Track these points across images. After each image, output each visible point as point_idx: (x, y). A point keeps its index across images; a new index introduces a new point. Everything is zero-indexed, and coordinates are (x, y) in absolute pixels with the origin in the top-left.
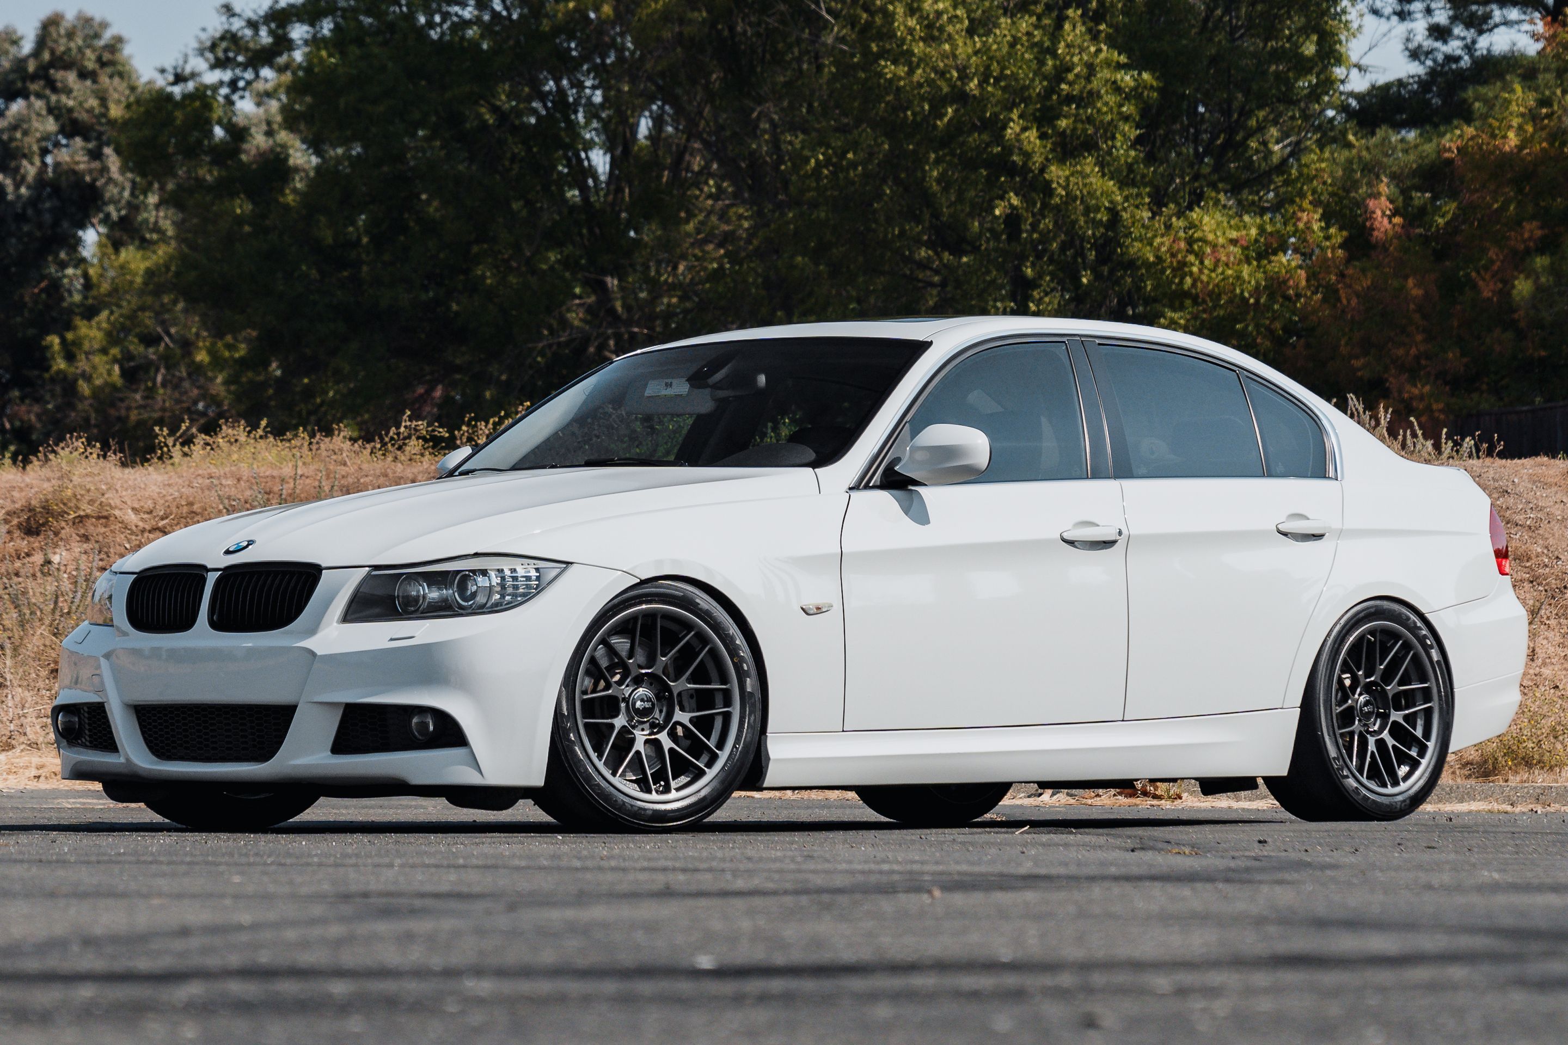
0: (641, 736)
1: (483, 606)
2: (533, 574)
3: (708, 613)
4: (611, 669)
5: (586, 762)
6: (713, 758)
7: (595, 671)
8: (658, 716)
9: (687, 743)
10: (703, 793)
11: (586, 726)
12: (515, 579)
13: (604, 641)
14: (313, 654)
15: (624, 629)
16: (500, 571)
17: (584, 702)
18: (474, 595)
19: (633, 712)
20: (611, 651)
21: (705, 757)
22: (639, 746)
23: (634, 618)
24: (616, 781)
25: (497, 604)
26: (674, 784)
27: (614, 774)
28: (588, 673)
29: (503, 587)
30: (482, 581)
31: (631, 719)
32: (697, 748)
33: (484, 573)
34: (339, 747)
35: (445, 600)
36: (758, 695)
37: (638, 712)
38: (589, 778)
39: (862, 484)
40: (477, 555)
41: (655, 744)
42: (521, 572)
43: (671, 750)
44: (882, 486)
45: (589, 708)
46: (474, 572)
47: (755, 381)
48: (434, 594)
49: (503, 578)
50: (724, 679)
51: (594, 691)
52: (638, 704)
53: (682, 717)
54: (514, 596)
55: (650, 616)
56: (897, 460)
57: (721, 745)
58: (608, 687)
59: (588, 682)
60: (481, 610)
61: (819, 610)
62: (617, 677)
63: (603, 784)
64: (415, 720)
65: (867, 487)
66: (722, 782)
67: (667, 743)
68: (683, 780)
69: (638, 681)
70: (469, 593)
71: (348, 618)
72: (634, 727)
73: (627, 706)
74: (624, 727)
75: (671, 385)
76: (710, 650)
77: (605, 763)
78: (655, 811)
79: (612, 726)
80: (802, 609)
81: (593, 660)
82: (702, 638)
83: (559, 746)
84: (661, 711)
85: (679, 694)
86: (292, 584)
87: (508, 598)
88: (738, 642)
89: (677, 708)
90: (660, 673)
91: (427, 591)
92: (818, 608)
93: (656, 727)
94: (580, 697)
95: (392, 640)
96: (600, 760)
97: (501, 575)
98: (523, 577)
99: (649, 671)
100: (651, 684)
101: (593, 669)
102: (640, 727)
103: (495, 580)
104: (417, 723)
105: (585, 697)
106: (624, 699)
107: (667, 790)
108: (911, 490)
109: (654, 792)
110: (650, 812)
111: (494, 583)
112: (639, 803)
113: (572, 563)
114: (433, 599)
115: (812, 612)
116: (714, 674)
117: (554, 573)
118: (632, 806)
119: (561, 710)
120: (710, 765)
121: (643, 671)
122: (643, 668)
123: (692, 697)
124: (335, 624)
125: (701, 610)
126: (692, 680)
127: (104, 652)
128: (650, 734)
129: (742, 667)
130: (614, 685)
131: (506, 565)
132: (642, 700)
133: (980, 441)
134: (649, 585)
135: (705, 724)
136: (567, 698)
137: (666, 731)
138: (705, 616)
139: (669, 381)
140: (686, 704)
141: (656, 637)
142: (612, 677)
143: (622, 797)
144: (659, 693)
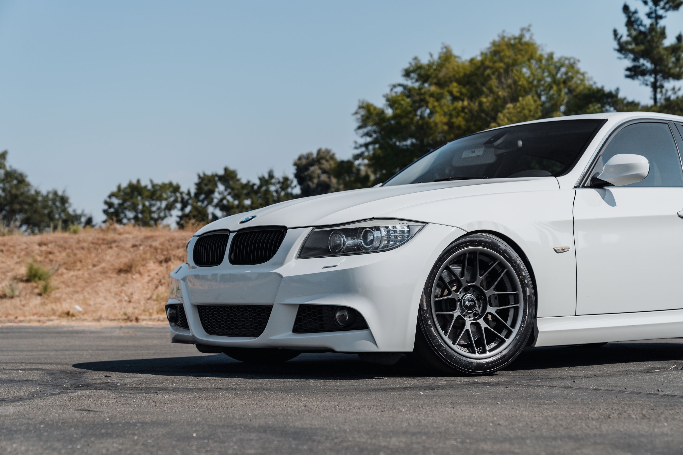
0: (468, 322)
1: (378, 248)
2: (406, 229)
3: (505, 251)
4: (451, 283)
5: (438, 337)
6: (509, 333)
7: (442, 284)
8: (478, 309)
9: (494, 324)
10: (504, 353)
11: (438, 315)
12: (395, 232)
13: (447, 268)
14: (281, 276)
15: (458, 261)
16: (387, 227)
17: (436, 302)
18: (372, 241)
19: (464, 307)
20: (451, 272)
21: (505, 332)
22: (468, 326)
23: (464, 254)
24: (455, 347)
25: (385, 247)
26: (488, 348)
27: (454, 343)
28: (438, 285)
29: (389, 236)
30: (377, 234)
31: (463, 311)
32: (500, 327)
33: (378, 229)
34: (297, 330)
35: (356, 245)
36: (533, 297)
37: (466, 307)
38: (440, 346)
39: (581, 185)
40: (373, 219)
41: (476, 325)
42: (399, 228)
43: (486, 329)
44: (591, 187)
45: (439, 306)
46: (371, 228)
47: (517, 144)
48: (349, 242)
49: (388, 232)
50: (515, 288)
51: (442, 296)
52: (467, 303)
53: (492, 310)
54: (395, 241)
55: (473, 253)
56: (598, 174)
57: (513, 325)
58: (450, 293)
59: (438, 291)
60: (376, 250)
61: (563, 250)
62: (455, 288)
63: (448, 349)
64: (338, 314)
65: (583, 187)
66: (515, 346)
67: (483, 325)
68: (493, 345)
69: (466, 290)
70: (368, 240)
71: (301, 256)
72: (465, 316)
73: (461, 304)
74: (459, 316)
75: (474, 152)
76: (506, 271)
77: (448, 337)
78: (478, 364)
79: (452, 316)
80: (555, 250)
81: (441, 278)
82: (502, 266)
83: (422, 328)
84: (479, 307)
85: (489, 297)
86: (271, 238)
87: (392, 243)
88: (522, 267)
89: (488, 305)
90: (479, 285)
91: (345, 240)
92: (563, 249)
93: (477, 316)
94: (434, 300)
95: (324, 267)
96: (446, 336)
97: (387, 230)
98: (400, 231)
99: (473, 284)
100: (474, 291)
101: (441, 283)
102: (468, 316)
103: (384, 233)
104: (339, 316)
105: (437, 299)
106: (459, 300)
107: (484, 352)
108: (605, 189)
109: (477, 353)
110: (475, 364)
111: (383, 235)
112: (468, 359)
113: (428, 223)
114: (349, 244)
115: (559, 251)
116: (508, 285)
117: (418, 229)
118: (465, 361)
119: (423, 307)
120: (507, 336)
121: (469, 284)
122: (469, 283)
123: (496, 298)
124: (294, 259)
125: (501, 249)
126: (496, 289)
127: (182, 277)
128: (473, 320)
129: (524, 281)
130: (453, 292)
131: (390, 224)
132: (469, 301)
133: (643, 162)
134: (472, 235)
135: (504, 314)
136: (426, 300)
137: (483, 318)
138: (504, 253)
139: (473, 150)
140: (493, 302)
141: (476, 265)
142: (452, 287)
143: (458, 356)
144: (478, 296)
